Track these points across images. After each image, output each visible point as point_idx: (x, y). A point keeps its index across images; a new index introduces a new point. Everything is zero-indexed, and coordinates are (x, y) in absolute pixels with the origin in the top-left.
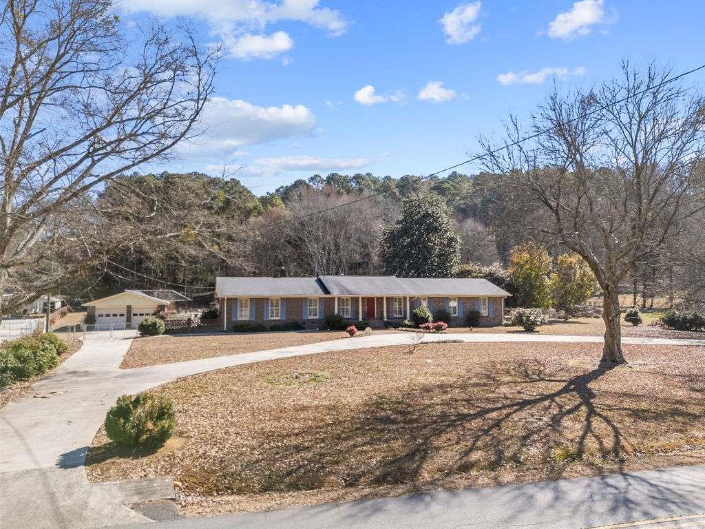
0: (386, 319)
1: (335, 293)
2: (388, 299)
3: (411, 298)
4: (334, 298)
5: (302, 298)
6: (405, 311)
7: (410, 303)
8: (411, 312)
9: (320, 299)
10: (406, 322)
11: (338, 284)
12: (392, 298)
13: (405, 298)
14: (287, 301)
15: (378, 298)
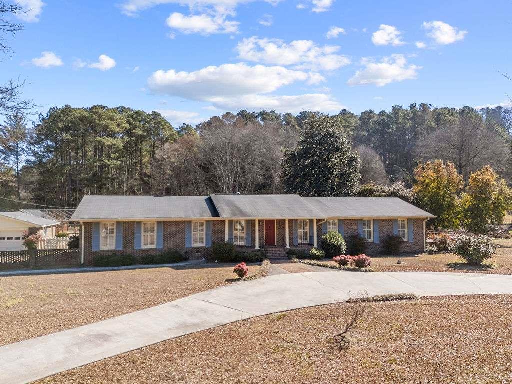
0: (288, 247)
1: (226, 215)
2: (291, 221)
3: (319, 221)
4: (224, 221)
5: (184, 222)
6: (312, 237)
7: (318, 226)
8: (319, 238)
9: (208, 222)
10: (314, 251)
11: (230, 204)
12: (296, 221)
13: (311, 221)
14: (166, 226)
15: (279, 221)
